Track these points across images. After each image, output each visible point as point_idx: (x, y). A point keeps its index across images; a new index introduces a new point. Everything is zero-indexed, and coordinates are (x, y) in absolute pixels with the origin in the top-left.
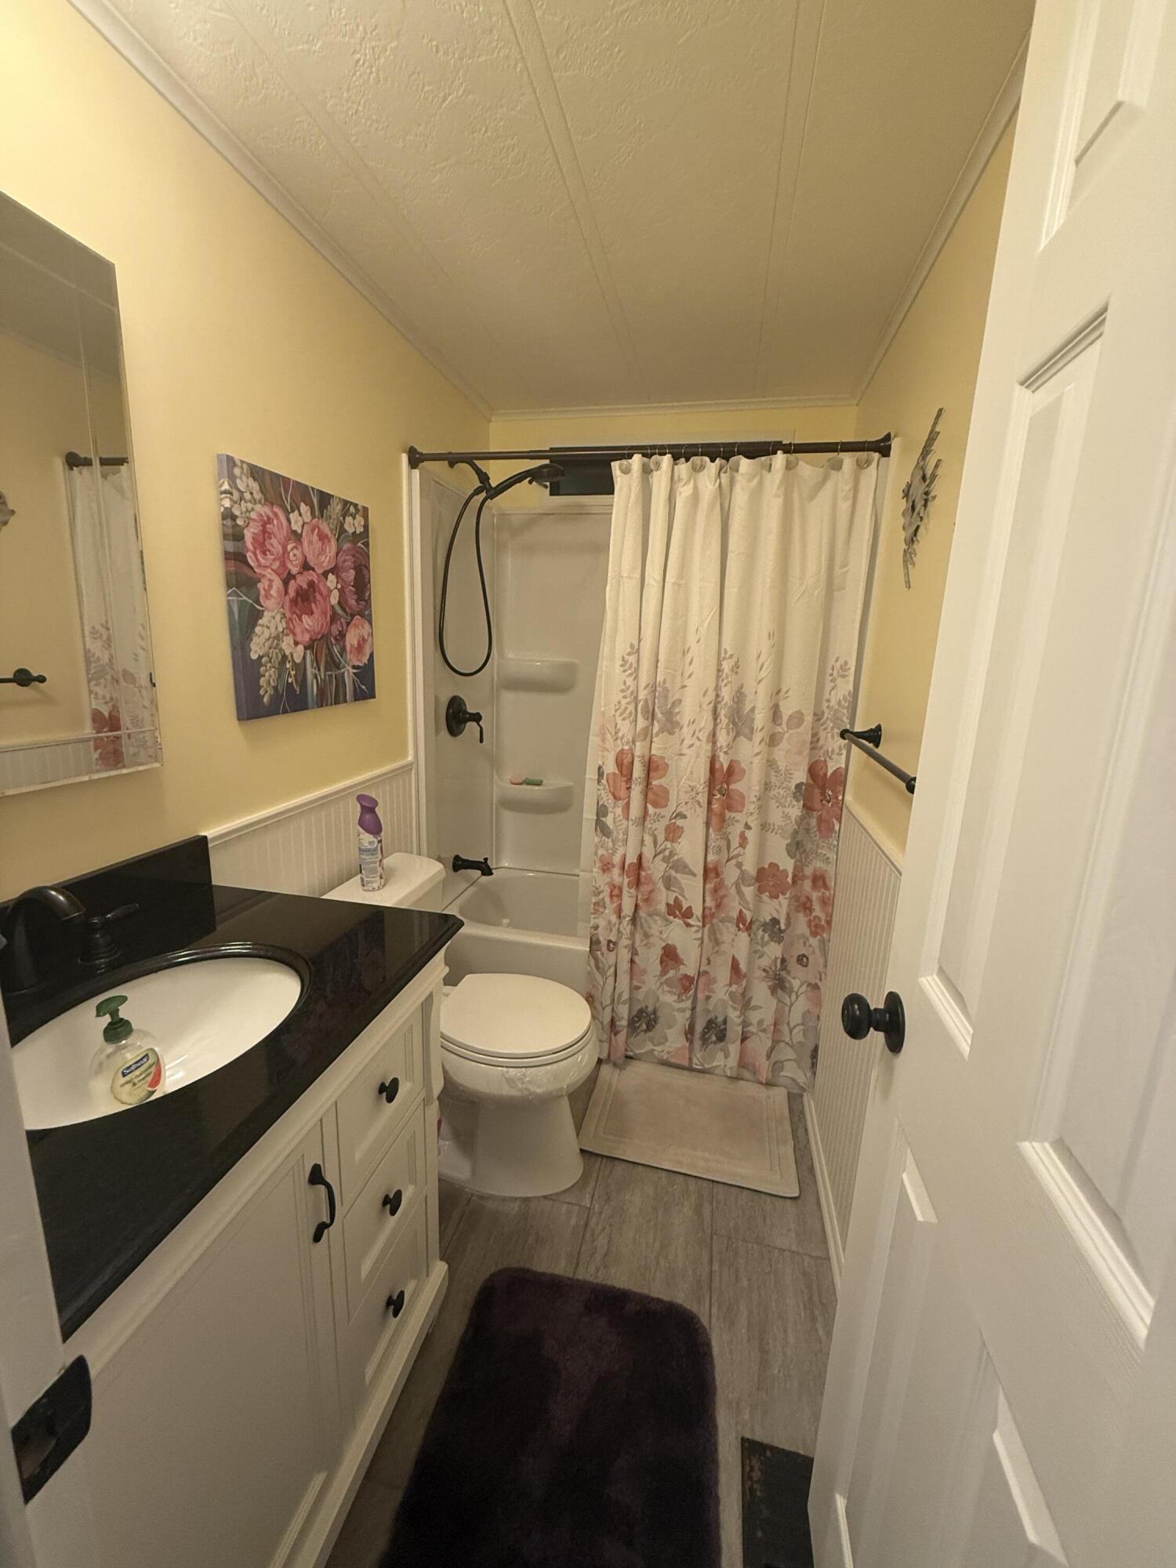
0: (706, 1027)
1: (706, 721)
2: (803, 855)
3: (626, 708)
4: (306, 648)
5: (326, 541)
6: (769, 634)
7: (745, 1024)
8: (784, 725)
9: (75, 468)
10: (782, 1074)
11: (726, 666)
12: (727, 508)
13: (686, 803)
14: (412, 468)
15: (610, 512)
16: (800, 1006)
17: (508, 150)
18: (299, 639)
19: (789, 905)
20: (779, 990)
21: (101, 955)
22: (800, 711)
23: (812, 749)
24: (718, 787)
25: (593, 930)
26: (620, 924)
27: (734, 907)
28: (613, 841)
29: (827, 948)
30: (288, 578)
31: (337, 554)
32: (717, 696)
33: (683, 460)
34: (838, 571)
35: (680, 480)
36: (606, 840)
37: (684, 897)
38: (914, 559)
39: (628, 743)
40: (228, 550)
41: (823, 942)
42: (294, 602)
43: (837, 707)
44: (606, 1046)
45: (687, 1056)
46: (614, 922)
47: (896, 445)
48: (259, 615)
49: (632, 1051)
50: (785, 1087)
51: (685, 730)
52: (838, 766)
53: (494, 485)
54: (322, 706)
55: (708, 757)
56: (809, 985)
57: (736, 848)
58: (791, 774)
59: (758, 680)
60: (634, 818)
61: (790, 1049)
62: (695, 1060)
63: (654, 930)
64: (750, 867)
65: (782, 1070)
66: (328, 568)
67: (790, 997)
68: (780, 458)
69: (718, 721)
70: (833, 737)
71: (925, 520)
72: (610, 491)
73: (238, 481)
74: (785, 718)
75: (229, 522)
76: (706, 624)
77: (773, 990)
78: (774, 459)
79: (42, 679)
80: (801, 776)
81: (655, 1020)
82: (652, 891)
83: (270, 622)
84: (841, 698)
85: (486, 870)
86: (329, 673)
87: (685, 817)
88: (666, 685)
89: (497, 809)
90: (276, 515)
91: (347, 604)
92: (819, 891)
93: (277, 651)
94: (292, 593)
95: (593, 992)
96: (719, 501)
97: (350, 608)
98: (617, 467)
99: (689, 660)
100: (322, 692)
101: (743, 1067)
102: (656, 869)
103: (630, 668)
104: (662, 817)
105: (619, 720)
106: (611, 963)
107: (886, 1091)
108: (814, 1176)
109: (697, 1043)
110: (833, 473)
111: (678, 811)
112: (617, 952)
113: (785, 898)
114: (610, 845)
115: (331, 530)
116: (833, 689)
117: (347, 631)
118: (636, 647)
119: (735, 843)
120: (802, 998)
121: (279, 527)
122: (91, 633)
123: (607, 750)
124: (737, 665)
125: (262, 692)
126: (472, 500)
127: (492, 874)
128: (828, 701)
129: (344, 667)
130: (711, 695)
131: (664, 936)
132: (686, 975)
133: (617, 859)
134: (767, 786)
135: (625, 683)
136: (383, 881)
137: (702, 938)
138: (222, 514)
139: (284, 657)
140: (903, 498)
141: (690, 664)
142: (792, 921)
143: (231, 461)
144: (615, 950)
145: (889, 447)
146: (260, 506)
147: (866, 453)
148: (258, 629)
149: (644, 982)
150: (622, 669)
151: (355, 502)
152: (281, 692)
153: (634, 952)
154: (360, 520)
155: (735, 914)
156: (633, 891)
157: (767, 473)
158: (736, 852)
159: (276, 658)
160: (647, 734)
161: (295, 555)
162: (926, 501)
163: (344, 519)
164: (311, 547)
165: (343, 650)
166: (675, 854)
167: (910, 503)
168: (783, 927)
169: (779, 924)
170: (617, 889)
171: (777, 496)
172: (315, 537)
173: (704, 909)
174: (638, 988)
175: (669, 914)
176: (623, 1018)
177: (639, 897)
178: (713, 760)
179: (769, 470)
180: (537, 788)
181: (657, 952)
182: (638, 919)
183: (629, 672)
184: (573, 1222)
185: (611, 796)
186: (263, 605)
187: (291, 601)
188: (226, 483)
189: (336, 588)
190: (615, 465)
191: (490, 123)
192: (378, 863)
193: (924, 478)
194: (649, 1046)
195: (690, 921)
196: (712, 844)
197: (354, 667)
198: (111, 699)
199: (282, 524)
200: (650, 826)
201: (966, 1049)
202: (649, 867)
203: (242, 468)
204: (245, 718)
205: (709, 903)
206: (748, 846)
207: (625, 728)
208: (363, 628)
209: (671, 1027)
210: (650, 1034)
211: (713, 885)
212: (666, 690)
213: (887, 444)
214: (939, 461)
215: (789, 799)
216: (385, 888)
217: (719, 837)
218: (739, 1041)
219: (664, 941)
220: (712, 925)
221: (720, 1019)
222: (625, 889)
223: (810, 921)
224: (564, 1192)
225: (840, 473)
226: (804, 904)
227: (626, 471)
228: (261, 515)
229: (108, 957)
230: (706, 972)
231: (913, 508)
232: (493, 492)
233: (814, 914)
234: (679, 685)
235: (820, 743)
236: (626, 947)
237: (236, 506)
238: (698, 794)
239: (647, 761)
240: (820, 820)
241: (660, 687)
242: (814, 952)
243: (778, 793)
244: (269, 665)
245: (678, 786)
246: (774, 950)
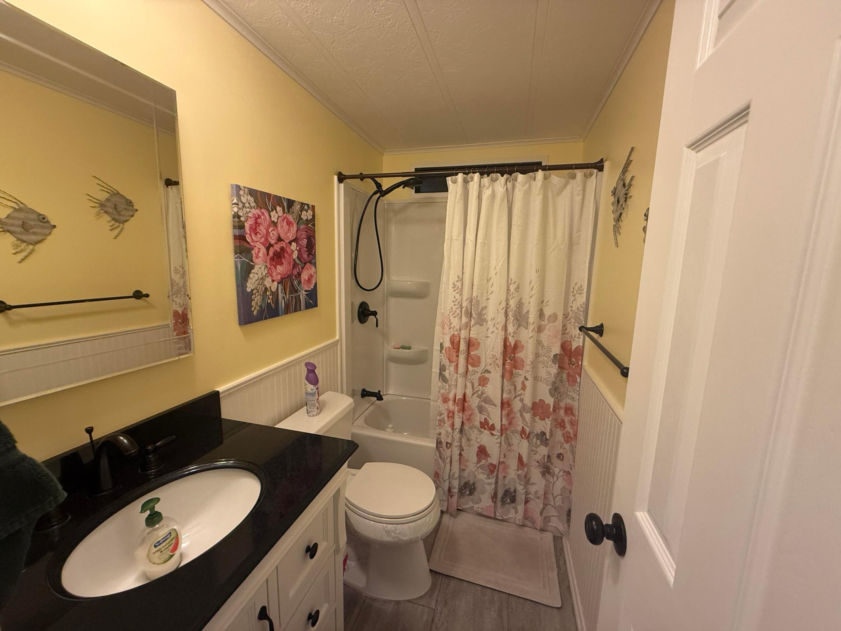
0: (504, 495)
1: (501, 318)
2: (559, 395)
3: (455, 311)
4: (278, 283)
5: (291, 225)
6: (536, 270)
7: (527, 493)
8: (546, 321)
9: (169, 186)
10: (550, 524)
11: (512, 288)
12: (511, 200)
13: (491, 364)
14: (340, 183)
15: (446, 201)
16: (559, 484)
17: (386, 21)
18: (275, 279)
19: (551, 424)
20: (546, 474)
21: (152, 467)
22: (555, 313)
23: (563, 334)
24: (508, 356)
25: (438, 435)
26: (453, 433)
27: (519, 425)
28: (448, 385)
29: (574, 451)
30: (269, 247)
31: (297, 231)
32: (507, 304)
33: (486, 175)
34: (575, 235)
35: (484, 186)
36: (445, 384)
37: (490, 418)
38: (620, 230)
39: (457, 331)
40: (236, 234)
41: (572, 446)
42: (272, 259)
43: (577, 310)
44: (446, 503)
45: (493, 511)
46: (449, 432)
47: (606, 165)
48: (252, 267)
49: (461, 507)
50: (552, 532)
51: (489, 323)
52: (578, 345)
53: (384, 189)
54: (287, 314)
55: (502, 339)
56: (565, 472)
57: (520, 390)
58: (551, 349)
59: (530, 295)
60: (460, 373)
61: (554, 509)
62: (498, 514)
63: (473, 437)
64: (528, 402)
65: (549, 522)
66: (291, 240)
67: (553, 478)
68: (540, 174)
69: (508, 318)
70: (575, 328)
71: (626, 209)
72: (447, 190)
73: (242, 197)
74: (547, 317)
75: (236, 220)
76: (500, 265)
77: (543, 474)
78: (536, 174)
79: (147, 296)
80: (556, 350)
81: (474, 489)
82: (471, 414)
83: (258, 271)
84: (579, 305)
85: (379, 397)
86: (292, 295)
87: (490, 372)
88: (478, 299)
89: (386, 361)
90: (263, 214)
91: (302, 258)
92: (569, 416)
93: (262, 286)
94: (271, 254)
95: (438, 471)
96: (506, 198)
97: (304, 259)
98: (450, 180)
99: (491, 284)
100: (287, 306)
101: (526, 519)
102: (474, 402)
103: (457, 289)
104: (477, 372)
105: (452, 318)
106: (448, 456)
107: (616, 580)
108: (570, 592)
109: (499, 504)
110: (571, 181)
111: (485, 369)
112: (452, 449)
113: (549, 420)
114: (447, 387)
115: (294, 219)
116: (574, 300)
117: (302, 272)
118: (461, 277)
119: (519, 387)
120: (560, 479)
121: (264, 221)
122: (174, 270)
123: (445, 334)
124: (518, 287)
125: (253, 309)
126: (373, 197)
127: (382, 399)
128: (571, 307)
129: (300, 291)
130: (504, 305)
131: (479, 441)
132: (492, 463)
133: (451, 396)
134: (537, 355)
135: (455, 297)
136: (319, 411)
137: (501, 443)
138: (233, 215)
139: (266, 289)
140: (612, 196)
141: (492, 286)
142: (553, 434)
143: (238, 187)
144: (451, 448)
145: (603, 166)
146: (254, 209)
147: (589, 169)
148: (251, 275)
149: (467, 467)
150: (453, 289)
151: (307, 203)
152: (264, 308)
153: (462, 449)
154: (310, 212)
155: (519, 429)
156: (460, 414)
157: (533, 181)
158: (520, 393)
159: (261, 289)
160: (467, 326)
161: (273, 234)
162: (626, 198)
163: (301, 213)
164: (282, 229)
165: (300, 282)
166: (485, 393)
167: (617, 199)
168: (548, 437)
169: (546, 436)
170: (451, 413)
171: (538, 194)
172: (285, 223)
173: (502, 425)
174: (464, 470)
175: (481, 428)
176: (455, 488)
177: (464, 417)
178: (506, 340)
179: (535, 180)
180: (408, 351)
181: (475, 449)
182: (464, 430)
183: (457, 291)
184: (425, 618)
185: (447, 360)
186: (255, 262)
187: (270, 259)
188: (235, 199)
189: (296, 249)
190: (449, 179)
191: (376, 8)
192: (316, 401)
193: (624, 185)
194: (471, 504)
195: (493, 432)
196: (505, 388)
197: (306, 291)
198: (183, 305)
199: (266, 218)
200: (470, 377)
201: (672, 580)
202: (470, 401)
203: (244, 190)
204: (243, 324)
205: (505, 422)
206: (526, 390)
207: (455, 322)
208: (311, 269)
209: (483, 494)
210: (471, 497)
211: (506, 412)
212: (478, 301)
213: (601, 164)
214: (633, 177)
215: (550, 363)
216: (320, 415)
217: (509, 384)
218: (524, 503)
219: (478, 443)
220: (507, 435)
221: (512, 490)
222: (456, 412)
223: (564, 434)
224: (420, 597)
225: (575, 181)
226: (560, 424)
227: (455, 182)
228: (255, 215)
229: (157, 468)
230: (503, 462)
231: (618, 202)
232: (383, 193)
233: (566, 430)
234: (485, 298)
235: (567, 331)
236: (456, 447)
237: (241, 210)
238: (497, 359)
239: (468, 341)
240: (568, 375)
241: (474, 299)
242: (566, 452)
243: (544, 359)
244: (257, 294)
245: (485, 355)
246: (543, 451)
